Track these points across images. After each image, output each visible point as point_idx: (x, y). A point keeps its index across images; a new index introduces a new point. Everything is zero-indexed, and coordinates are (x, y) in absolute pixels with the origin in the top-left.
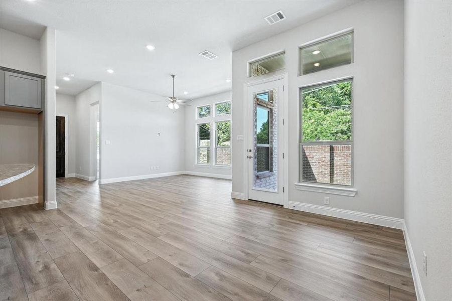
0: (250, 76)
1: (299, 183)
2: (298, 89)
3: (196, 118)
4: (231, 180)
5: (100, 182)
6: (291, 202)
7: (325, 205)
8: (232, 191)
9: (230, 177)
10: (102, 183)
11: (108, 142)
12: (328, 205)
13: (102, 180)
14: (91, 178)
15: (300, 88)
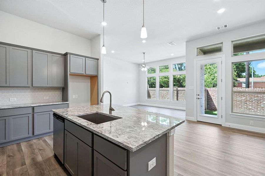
0: (197, 56)
1: (232, 113)
2: (231, 63)
3: (146, 74)
4: (185, 110)
6: (227, 123)
7: (251, 125)
8: (186, 116)
9: (184, 108)
12: (253, 126)
15: (232, 63)
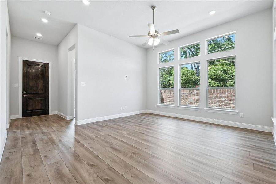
5: (76, 123)
10: (78, 124)
11: (84, 84)
13: (78, 121)
14: (69, 117)
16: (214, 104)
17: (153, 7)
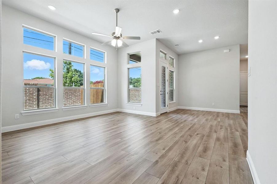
16: (48, 104)
17: (118, 10)
